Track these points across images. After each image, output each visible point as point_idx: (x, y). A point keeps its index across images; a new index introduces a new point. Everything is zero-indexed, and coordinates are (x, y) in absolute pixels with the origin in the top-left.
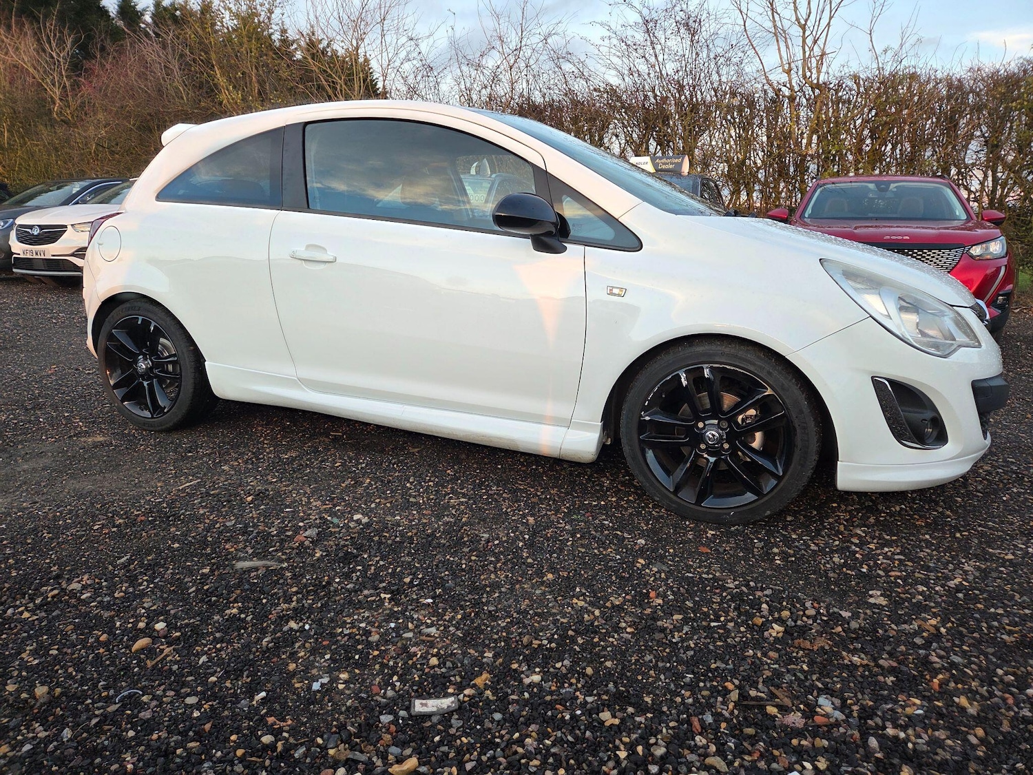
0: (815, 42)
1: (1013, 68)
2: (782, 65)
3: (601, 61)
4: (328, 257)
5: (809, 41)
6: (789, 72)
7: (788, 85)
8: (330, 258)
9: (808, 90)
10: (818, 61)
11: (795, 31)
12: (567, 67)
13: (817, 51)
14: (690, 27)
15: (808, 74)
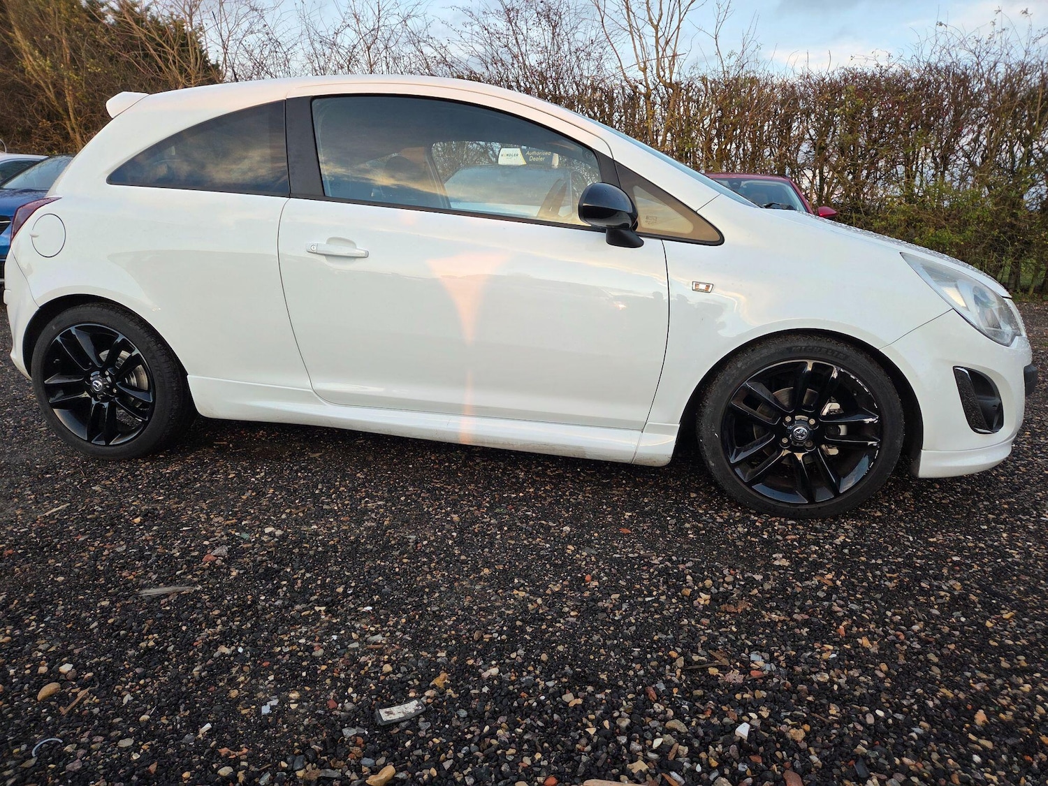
0: (667, 43)
1: (837, 76)
2: (638, 63)
3: (463, 48)
4: (359, 251)
5: (662, 42)
6: (644, 70)
7: (644, 83)
8: (362, 253)
9: (662, 89)
10: (670, 62)
11: (649, 30)
12: (428, 51)
13: (669, 52)
14: (551, 18)
15: (662, 74)
